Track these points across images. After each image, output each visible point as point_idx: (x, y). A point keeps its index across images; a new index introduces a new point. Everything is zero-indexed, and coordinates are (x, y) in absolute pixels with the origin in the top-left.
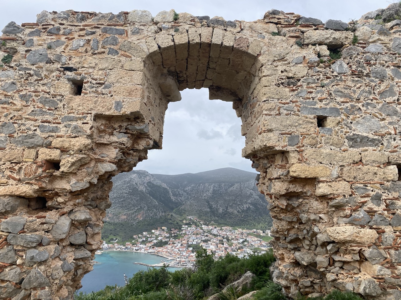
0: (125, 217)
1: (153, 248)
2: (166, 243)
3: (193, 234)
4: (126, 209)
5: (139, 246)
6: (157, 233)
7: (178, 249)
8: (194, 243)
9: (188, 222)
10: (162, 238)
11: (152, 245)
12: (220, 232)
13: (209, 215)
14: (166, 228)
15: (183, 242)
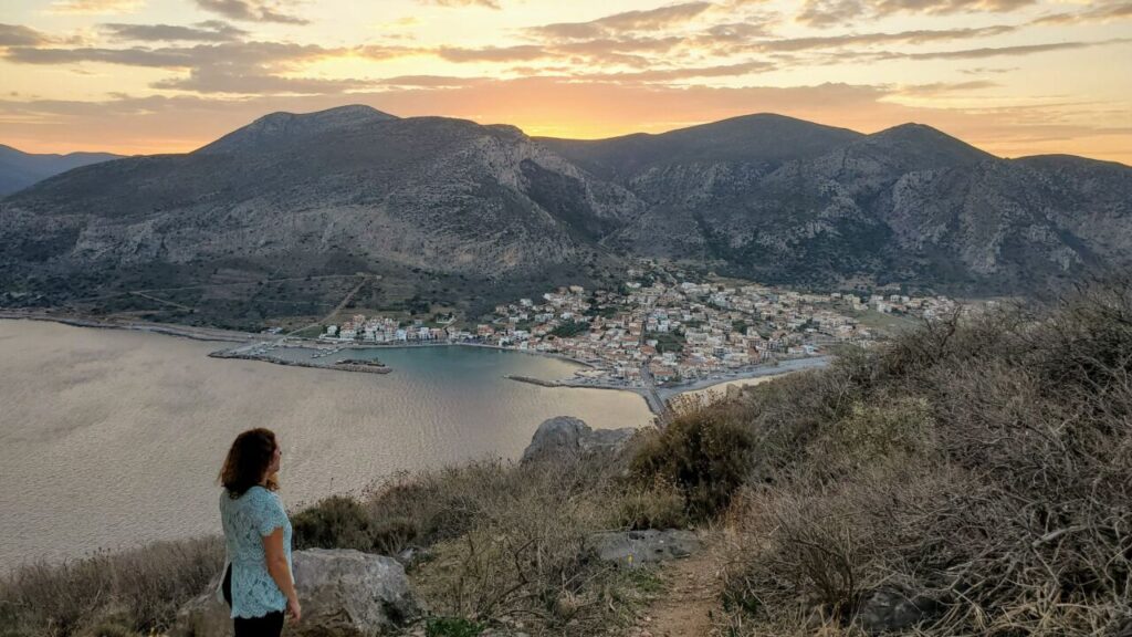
0: (468, 258)
1: (550, 339)
2: (584, 328)
3: (658, 306)
4: (470, 237)
5: (512, 335)
6: (559, 301)
7: (617, 342)
8: (663, 327)
9: (641, 273)
10: (572, 314)
11: (548, 333)
12: (734, 301)
13: (703, 253)
14: (581, 289)
15: (631, 325)
